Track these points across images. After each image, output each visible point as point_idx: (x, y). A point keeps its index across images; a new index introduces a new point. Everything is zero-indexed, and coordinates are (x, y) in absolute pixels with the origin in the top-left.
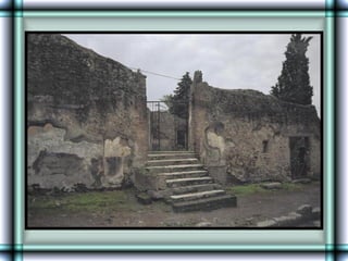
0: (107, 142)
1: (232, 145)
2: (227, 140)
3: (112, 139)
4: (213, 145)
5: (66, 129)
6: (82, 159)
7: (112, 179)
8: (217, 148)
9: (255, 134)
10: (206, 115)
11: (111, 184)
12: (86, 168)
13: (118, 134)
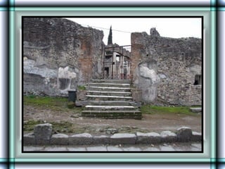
0: (60, 69)
1: (163, 76)
2: (158, 73)
3: (64, 67)
4: (145, 76)
5: (35, 60)
6: (44, 78)
7: (62, 91)
8: (149, 78)
9: (188, 70)
10: (140, 54)
11: (62, 94)
12: (46, 83)
13: (68, 64)
